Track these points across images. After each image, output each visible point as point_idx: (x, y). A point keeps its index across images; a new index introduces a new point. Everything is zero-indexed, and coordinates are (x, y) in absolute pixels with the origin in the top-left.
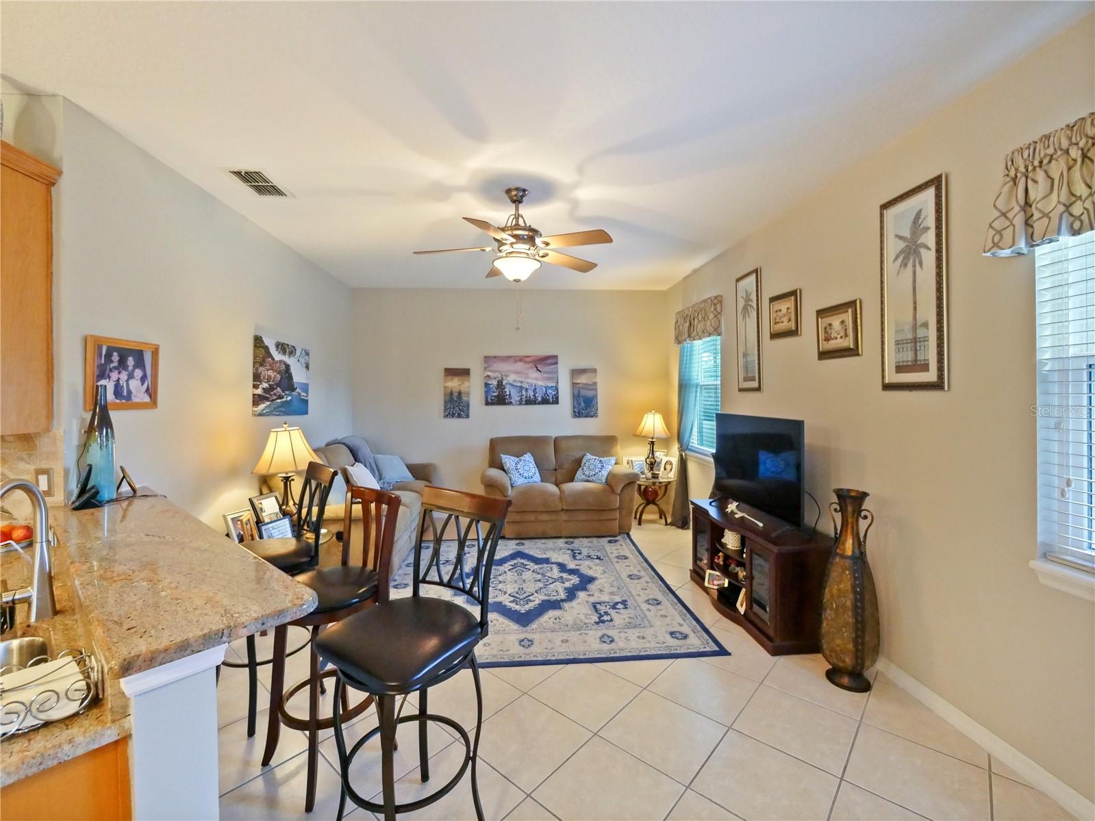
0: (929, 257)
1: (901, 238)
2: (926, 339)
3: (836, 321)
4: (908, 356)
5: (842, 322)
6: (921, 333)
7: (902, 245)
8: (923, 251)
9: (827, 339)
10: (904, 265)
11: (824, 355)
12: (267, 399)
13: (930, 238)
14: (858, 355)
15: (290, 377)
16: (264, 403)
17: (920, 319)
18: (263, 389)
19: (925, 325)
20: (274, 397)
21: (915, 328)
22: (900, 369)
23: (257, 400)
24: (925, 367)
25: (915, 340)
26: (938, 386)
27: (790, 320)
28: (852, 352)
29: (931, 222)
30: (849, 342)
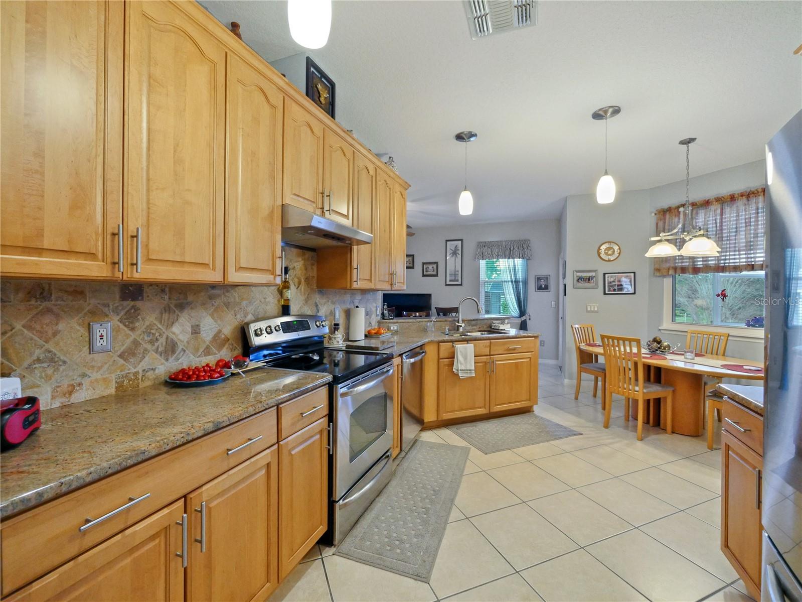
0: (459, 256)
1: (452, 250)
2: (458, 274)
3: (430, 267)
4: (453, 278)
5: (433, 267)
6: (457, 273)
7: (452, 252)
8: (458, 255)
9: (427, 271)
10: (452, 256)
11: (424, 276)
13: (460, 252)
14: (438, 276)
17: (456, 270)
19: (458, 271)
21: (455, 272)
22: (450, 281)
24: (458, 281)
25: (455, 274)
26: (461, 285)
27: (410, 264)
28: (436, 275)
29: (460, 249)
30: (434, 273)
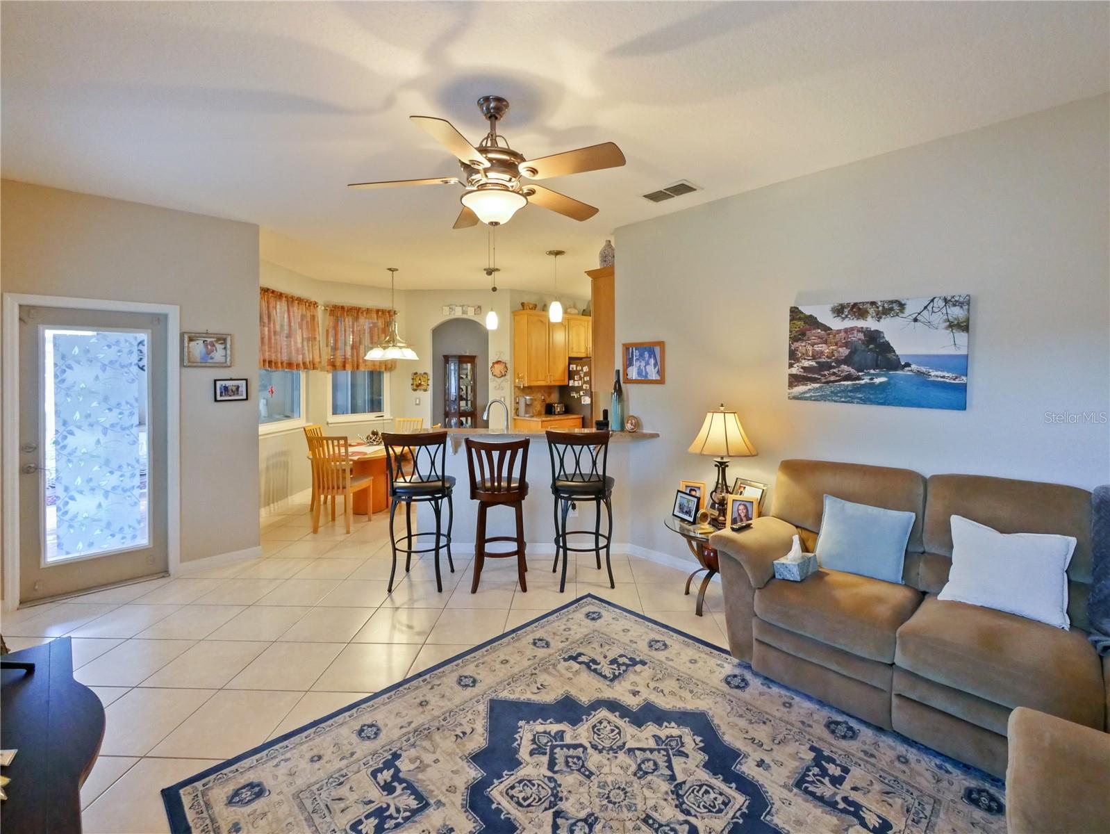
12: (814, 380)
15: (887, 348)
16: (806, 385)
18: (802, 368)
20: (833, 378)
23: (794, 380)
